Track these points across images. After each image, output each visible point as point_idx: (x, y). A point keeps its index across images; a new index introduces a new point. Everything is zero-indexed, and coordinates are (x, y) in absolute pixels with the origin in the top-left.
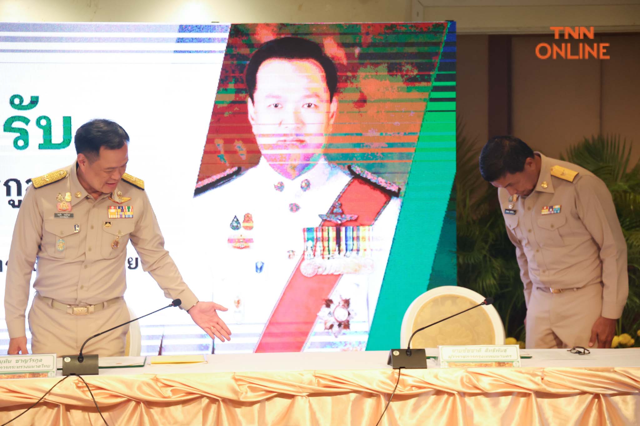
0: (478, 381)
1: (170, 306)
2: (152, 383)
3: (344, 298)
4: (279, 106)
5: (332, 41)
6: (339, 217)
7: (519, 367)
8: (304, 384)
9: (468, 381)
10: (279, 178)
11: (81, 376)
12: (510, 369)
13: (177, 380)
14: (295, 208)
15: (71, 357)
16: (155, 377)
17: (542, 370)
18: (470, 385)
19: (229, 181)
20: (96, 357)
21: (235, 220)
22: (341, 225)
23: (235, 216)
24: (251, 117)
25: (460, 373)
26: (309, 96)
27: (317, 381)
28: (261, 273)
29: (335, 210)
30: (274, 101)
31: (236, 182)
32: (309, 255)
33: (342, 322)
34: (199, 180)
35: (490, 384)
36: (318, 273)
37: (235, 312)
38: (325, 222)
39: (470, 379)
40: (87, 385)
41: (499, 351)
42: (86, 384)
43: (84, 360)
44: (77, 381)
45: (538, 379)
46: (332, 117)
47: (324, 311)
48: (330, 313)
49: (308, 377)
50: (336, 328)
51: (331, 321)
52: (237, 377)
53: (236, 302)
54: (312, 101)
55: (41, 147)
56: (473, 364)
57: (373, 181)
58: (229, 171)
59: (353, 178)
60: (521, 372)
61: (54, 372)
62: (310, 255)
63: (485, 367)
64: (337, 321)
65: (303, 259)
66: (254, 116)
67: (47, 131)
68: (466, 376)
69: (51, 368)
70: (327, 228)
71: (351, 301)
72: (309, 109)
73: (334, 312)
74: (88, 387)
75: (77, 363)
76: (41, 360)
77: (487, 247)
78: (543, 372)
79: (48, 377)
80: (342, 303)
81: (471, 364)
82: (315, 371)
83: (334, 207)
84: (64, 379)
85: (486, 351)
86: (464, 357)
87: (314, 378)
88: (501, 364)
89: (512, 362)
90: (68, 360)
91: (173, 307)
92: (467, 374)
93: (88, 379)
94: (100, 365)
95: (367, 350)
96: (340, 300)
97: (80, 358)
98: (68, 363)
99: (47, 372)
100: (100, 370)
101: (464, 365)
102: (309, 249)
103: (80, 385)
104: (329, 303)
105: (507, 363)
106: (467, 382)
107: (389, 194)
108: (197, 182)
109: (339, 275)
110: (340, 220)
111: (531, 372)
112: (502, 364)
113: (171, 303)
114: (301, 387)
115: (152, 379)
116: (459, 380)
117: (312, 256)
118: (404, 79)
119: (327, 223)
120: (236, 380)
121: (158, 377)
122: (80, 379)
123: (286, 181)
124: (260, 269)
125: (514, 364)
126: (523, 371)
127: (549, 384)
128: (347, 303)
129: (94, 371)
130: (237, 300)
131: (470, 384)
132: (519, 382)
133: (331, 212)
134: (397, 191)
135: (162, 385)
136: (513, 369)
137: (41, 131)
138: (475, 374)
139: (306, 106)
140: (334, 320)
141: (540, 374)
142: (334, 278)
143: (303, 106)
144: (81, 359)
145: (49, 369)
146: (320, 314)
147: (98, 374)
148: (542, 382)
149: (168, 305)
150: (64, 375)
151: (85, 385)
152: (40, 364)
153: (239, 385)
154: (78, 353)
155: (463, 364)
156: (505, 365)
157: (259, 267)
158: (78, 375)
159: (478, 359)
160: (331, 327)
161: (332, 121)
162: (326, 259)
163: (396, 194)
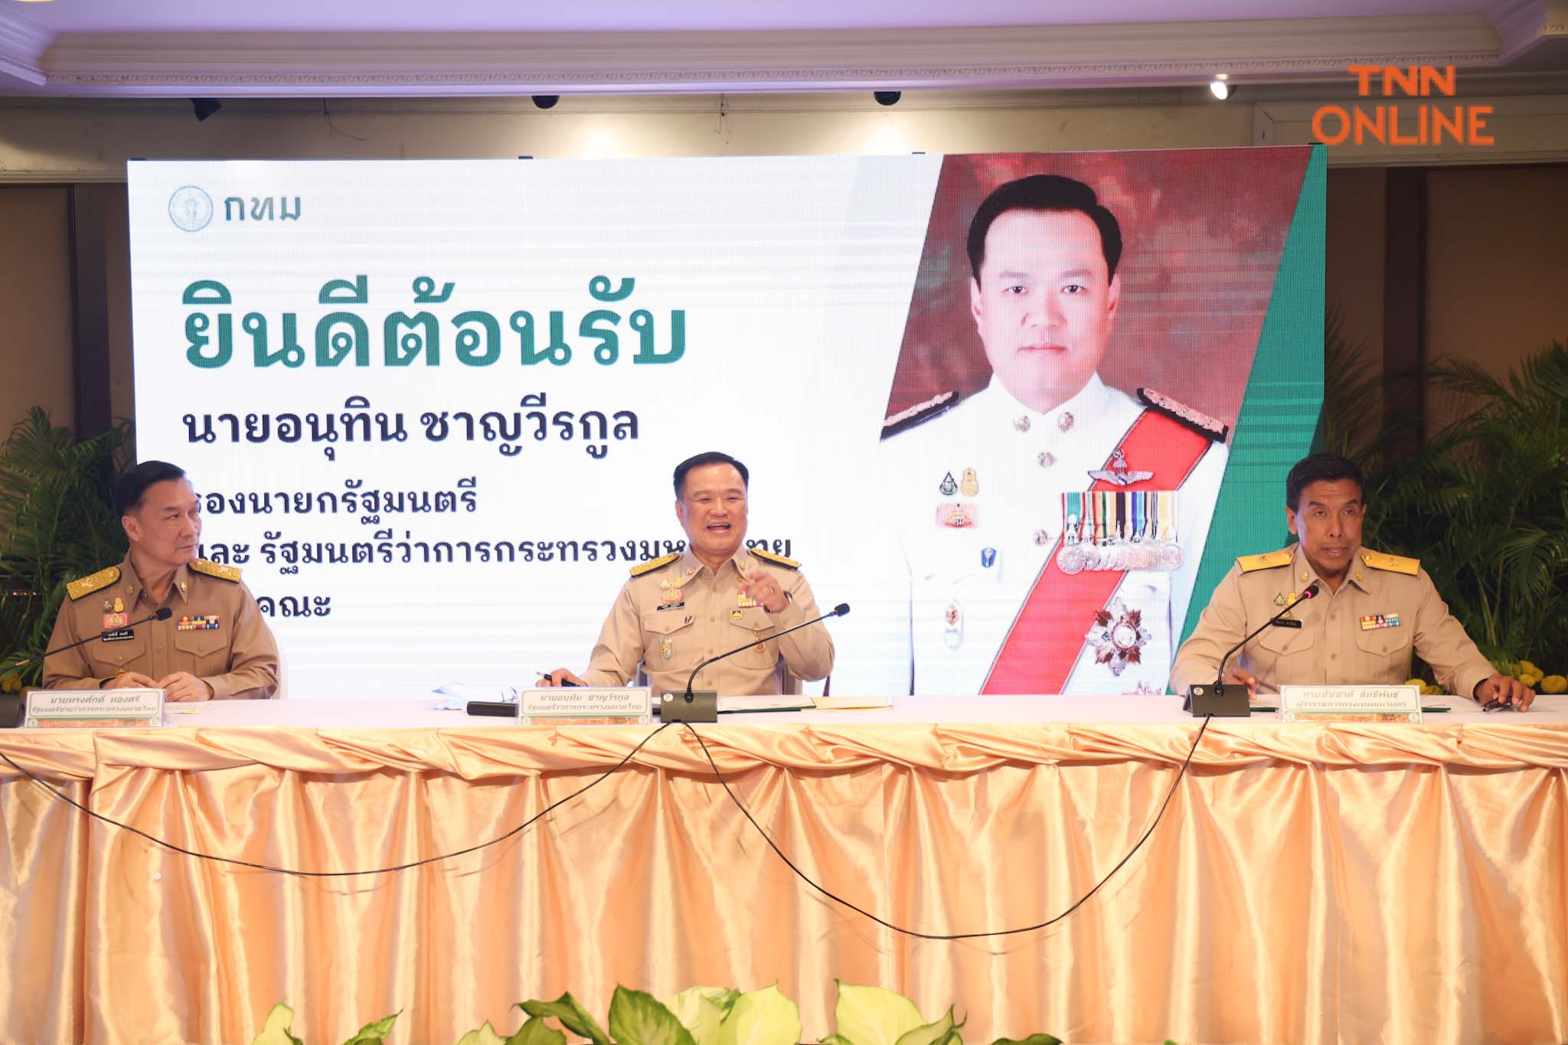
0: (1347, 743)
1: (831, 615)
2: (802, 738)
3: (1130, 610)
4: (1023, 290)
5: (1114, 181)
6: (1123, 476)
7: (1419, 722)
8: (1051, 744)
9: (1330, 744)
10: (1020, 410)
11: (689, 724)
12: (1404, 725)
13: (842, 733)
14: (1046, 459)
15: (675, 695)
16: (808, 728)
17: (1459, 728)
18: (1332, 751)
19: (939, 414)
20: (713, 696)
21: (949, 479)
22: (1127, 486)
23: (949, 474)
24: (976, 309)
25: (1317, 730)
26: (1075, 273)
27: (1072, 740)
28: (992, 567)
29: (1116, 465)
30: (1014, 282)
31: (951, 415)
32: (1071, 539)
33: (1127, 649)
34: (890, 412)
35: (1369, 750)
36: (1087, 569)
37: (948, 631)
38: (1099, 484)
39: (1333, 741)
40: (699, 739)
41: (1384, 696)
42: (698, 737)
43: (694, 700)
44: (683, 732)
45: (1451, 743)
46: (1111, 308)
47: (1096, 632)
48: (1105, 634)
49: (1057, 733)
50: (1116, 660)
51: (1109, 646)
52: (940, 732)
53: (950, 614)
54: (1077, 281)
55: (637, 359)
56: (1340, 716)
57: (1181, 414)
58: (939, 399)
59: (1146, 410)
60: (1421, 731)
61: (647, 716)
62: (1073, 537)
63: (1361, 721)
64: (1118, 647)
65: (1062, 545)
66: (980, 307)
67: (647, 334)
68: (1326, 735)
69: (643, 710)
70: (1101, 493)
71: (1142, 615)
72: (1073, 295)
73: (1113, 633)
74: (702, 743)
75: (683, 703)
76: (627, 698)
77: (1377, 528)
78: (1461, 730)
79: (638, 724)
80: (1127, 618)
81: (1336, 716)
82: (1070, 724)
83: (1113, 459)
84: (663, 727)
85: (1363, 695)
86: (1324, 705)
87: (1067, 737)
88: (1387, 717)
89: (1408, 714)
90: (669, 698)
91: (836, 616)
92: (1330, 733)
93: (700, 728)
94: (719, 709)
95: (1167, 694)
96: (1122, 613)
97: (689, 695)
98: (669, 702)
99: (637, 716)
100: (719, 716)
101: (1322, 719)
102: (1072, 528)
103: (688, 737)
104: (1104, 619)
105: (1399, 716)
106: (1328, 747)
107: (1210, 437)
108: (886, 418)
109: (1123, 571)
110: (1123, 480)
111: (1440, 731)
112: (1389, 718)
113: (833, 610)
114: (1045, 750)
115: (802, 732)
116: (1314, 742)
117: (1076, 541)
118: (1235, 242)
119: (1102, 485)
120: (939, 736)
121: (811, 728)
122: (687, 728)
123: (1035, 417)
124: (988, 560)
125: (1410, 717)
126: (1426, 729)
127: (1470, 750)
128: (1135, 618)
129: (711, 716)
130: (951, 611)
131: (1332, 749)
132: (1419, 747)
133: (1110, 465)
134: (1221, 432)
135: (817, 741)
136: (1407, 725)
137: (637, 335)
138: (1342, 733)
139: (1067, 290)
140: (1112, 646)
141: (1455, 733)
142: (1115, 577)
143: (1062, 290)
144: (689, 697)
145: (639, 711)
146: (1090, 636)
147: (716, 722)
148: (1458, 748)
149: (828, 613)
150: (662, 722)
151: (696, 738)
152: (625, 702)
153: (943, 745)
154: (684, 689)
155: (1323, 717)
156: (1395, 719)
157: (988, 555)
158: (685, 723)
159: (1348, 709)
160: (1109, 657)
161: (1111, 315)
162: (1100, 546)
163: (1221, 437)
